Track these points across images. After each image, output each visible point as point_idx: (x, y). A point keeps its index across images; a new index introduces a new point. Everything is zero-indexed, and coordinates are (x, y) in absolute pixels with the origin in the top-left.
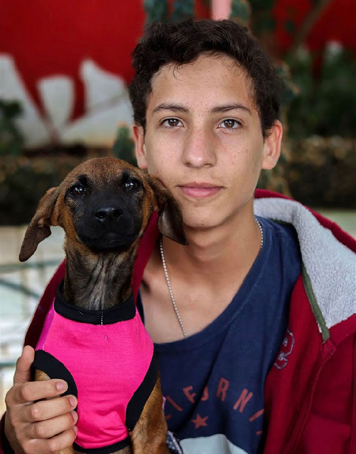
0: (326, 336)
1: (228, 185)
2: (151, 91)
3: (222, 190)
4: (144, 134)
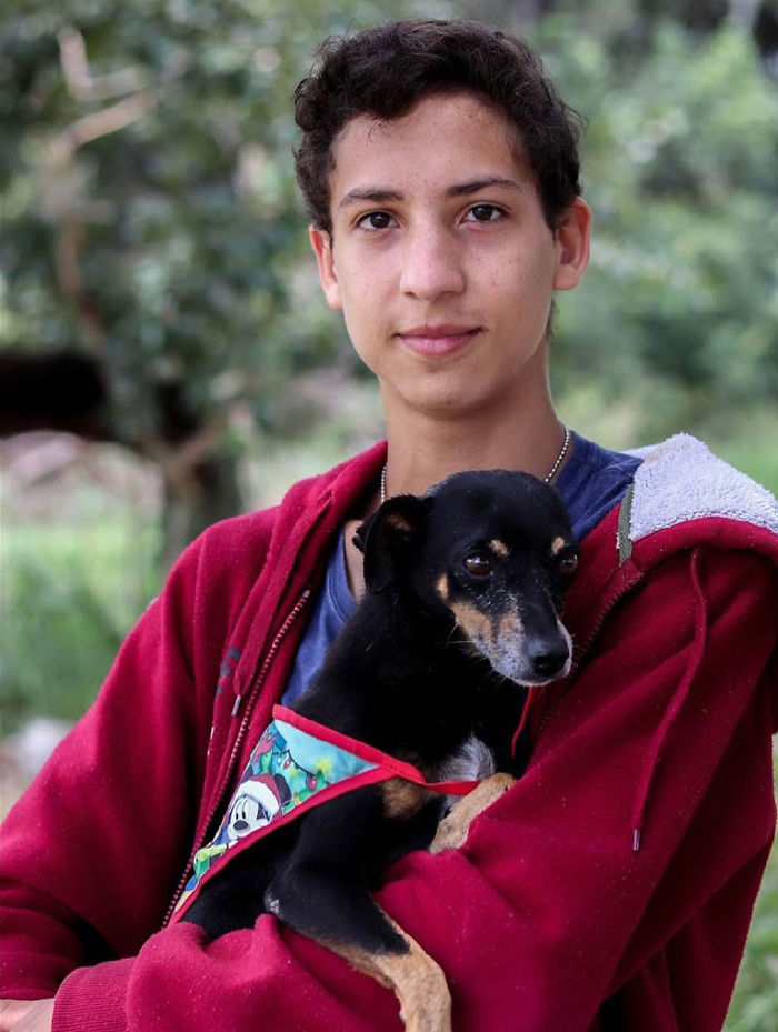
0: (626, 553)
1: (490, 325)
2: (334, 167)
3: (480, 335)
4: (331, 245)
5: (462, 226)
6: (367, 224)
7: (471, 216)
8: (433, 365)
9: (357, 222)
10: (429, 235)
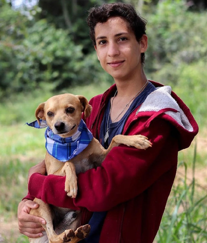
5: (119, 42)
6: (101, 43)
7: (121, 40)
8: (116, 69)
9: (99, 43)
10: (112, 44)
